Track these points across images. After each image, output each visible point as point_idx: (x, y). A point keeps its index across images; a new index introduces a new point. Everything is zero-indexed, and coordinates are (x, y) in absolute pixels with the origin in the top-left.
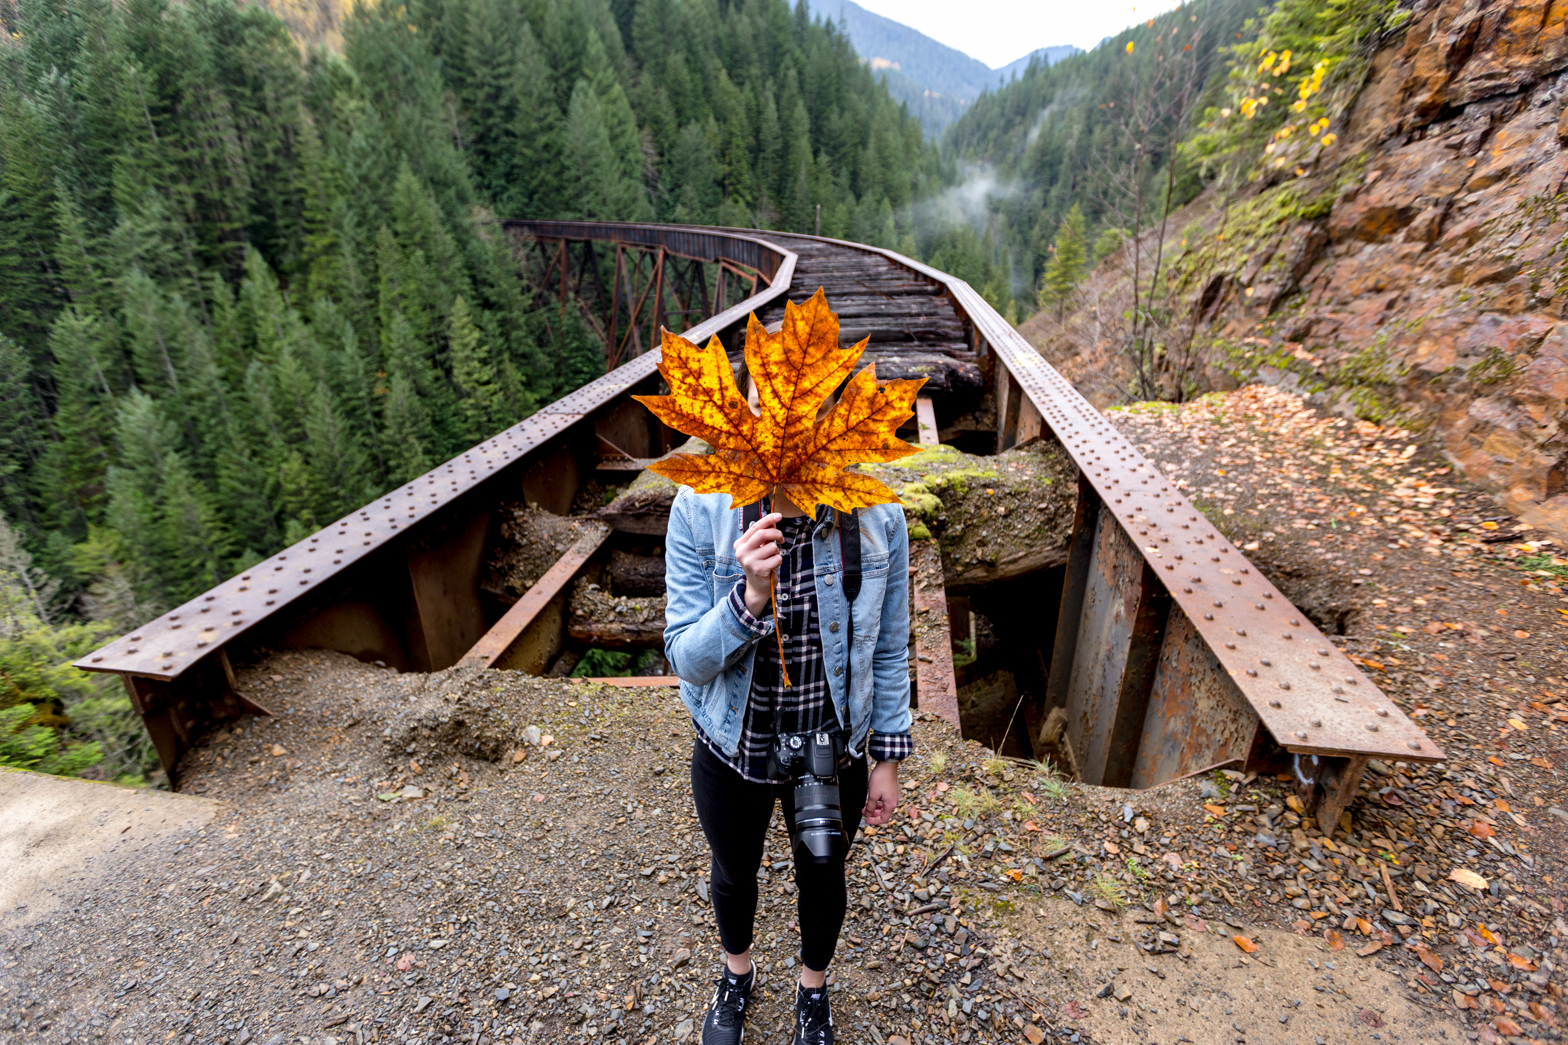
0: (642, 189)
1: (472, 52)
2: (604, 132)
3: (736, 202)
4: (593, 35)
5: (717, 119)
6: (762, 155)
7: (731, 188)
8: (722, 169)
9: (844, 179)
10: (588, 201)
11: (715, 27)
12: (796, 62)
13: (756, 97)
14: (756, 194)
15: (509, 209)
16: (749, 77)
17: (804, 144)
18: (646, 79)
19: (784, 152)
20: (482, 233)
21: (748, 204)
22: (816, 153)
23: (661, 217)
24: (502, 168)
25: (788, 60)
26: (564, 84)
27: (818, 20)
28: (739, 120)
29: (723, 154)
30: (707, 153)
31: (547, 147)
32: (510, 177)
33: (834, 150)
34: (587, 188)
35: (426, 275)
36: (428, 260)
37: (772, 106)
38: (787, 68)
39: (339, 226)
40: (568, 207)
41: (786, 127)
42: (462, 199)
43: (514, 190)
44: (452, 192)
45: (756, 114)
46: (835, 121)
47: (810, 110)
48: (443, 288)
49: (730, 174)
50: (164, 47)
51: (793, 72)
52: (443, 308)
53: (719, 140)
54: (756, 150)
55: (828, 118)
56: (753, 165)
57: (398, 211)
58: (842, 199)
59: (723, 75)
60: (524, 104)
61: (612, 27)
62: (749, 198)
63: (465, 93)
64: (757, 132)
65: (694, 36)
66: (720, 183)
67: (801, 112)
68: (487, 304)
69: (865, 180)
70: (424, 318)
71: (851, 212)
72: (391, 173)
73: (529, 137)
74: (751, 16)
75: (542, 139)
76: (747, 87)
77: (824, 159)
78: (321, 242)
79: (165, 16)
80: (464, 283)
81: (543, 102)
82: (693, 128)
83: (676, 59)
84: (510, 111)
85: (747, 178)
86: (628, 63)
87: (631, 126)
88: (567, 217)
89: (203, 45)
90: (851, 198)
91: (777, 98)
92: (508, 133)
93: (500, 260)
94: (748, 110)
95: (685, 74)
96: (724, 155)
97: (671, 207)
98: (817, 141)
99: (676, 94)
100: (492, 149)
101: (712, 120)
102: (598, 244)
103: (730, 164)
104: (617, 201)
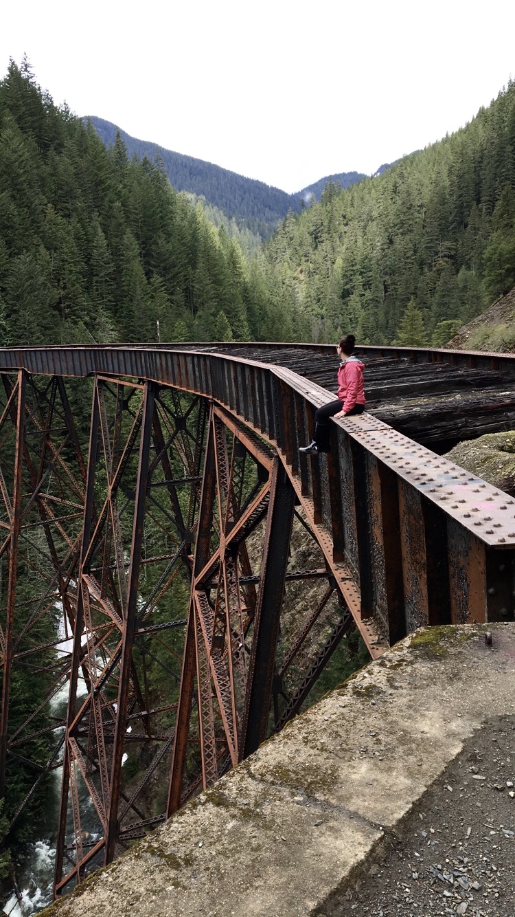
3: (75, 323)
5: (48, 249)
6: (95, 278)
7: (67, 311)
8: (58, 293)
9: (179, 297)
11: (38, 167)
12: (119, 194)
13: (83, 227)
14: (92, 315)
16: (75, 210)
17: (137, 267)
19: (118, 275)
21: (86, 323)
22: (148, 274)
25: (111, 194)
27: (136, 159)
28: (70, 246)
29: (56, 279)
30: (41, 279)
33: (164, 271)
37: (101, 234)
38: (112, 202)
41: (116, 252)
45: (84, 242)
46: (163, 245)
47: (137, 236)
49: (65, 297)
51: (118, 204)
53: (52, 267)
54: (90, 273)
55: (156, 243)
56: (88, 288)
58: (179, 315)
59: (50, 209)
62: (87, 318)
64: (88, 258)
65: (19, 176)
66: (57, 307)
67: (129, 238)
69: (199, 296)
71: (189, 326)
74: (71, 157)
76: (74, 219)
77: (157, 279)
82: (25, 257)
90: (187, 313)
91: (105, 227)
94: (77, 238)
96: (59, 281)
98: (147, 263)
101: (42, 250)
103: (64, 288)
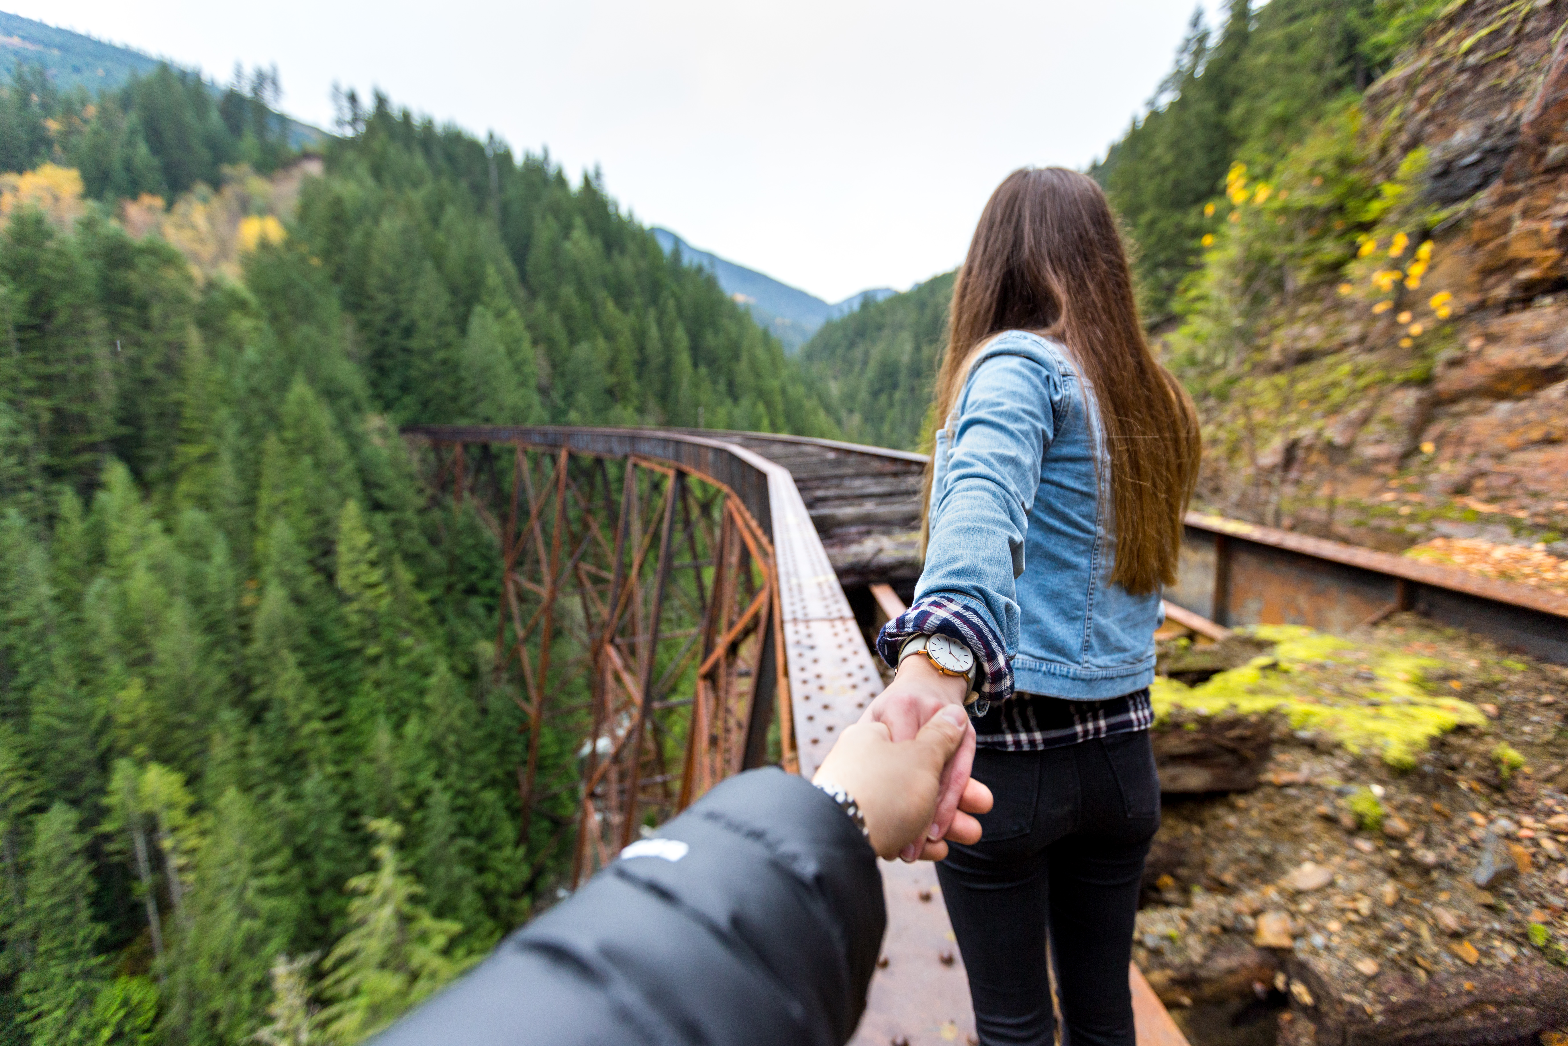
0: (536, 398)
1: (373, 282)
2: (501, 349)
3: (625, 407)
4: (491, 270)
5: (606, 338)
6: (647, 367)
7: (619, 395)
8: (610, 380)
9: (722, 386)
10: (484, 408)
11: (602, 267)
12: (674, 295)
13: (640, 321)
14: (643, 400)
15: (404, 415)
16: (633, 305)
17: (684, 359)
18: (540, 306)
19: (667, 365)
20: (376, 439)
21: (636, 408)
22: (695, 365)
23: (554, 420)
24: (396, 379)
25: (666, 293)
26: (462, 309)
27: (690, 266)
28: (625, 339)
29: (612, 366)
30: (597, 366)
31: (444, 362)
32: (405, 388)
33: (711, 363)
34: (483, 397)
35: (313, 480)
36: (317, 465)
37: (654, 328)
38: (666, 299)
39: (219, 435)
40: (463, 413)
41: (668, 345)
42: (357, 408)
43: (408, 400)
44: (345, 403)
45: (640, 335)
46: (710, 340)
47: (688, 331)
48: (331, 493)
49: (618, 384)
50: (45, 270)
51: (671, 302)
52: (330, 511)
53: (608, 356)
54: (642, 364)
55: (704, 338)
56: (639, 376)
57: (288, 420)
58: (721, 403)
59: (610, 303)
60: (424, 325)
61: (508, 265)
62: (636, 403)
63: (365, 316)
64: (642, 349)
65: (583, 273)
66: (610, 392)
67: (680, 334)
68: (377, 506)
69: (740, 387)
70: (309, 523)
72: (282, 385)
73: (426, 354)
74: (633, 259)
75: (440, 355)
76: (632, 313)
77: (703, 370)
78: (195, 451)
79: (51, 244)
80: (354, 487)
81: (441, 323)
82: (584, 346)
83: (568, 291)
84: (409, 331)
85: (635, 387)
86: (522, 293)
87: (526, 344)
88: (463, 423)
89: (89, 270)
90: (729, 402)
91: (659, 322)
92: (406, 350)
93: (394, 463)
94: (633, 331)
95: (575, 302)
96: (613, 368)
97: (564, 412)
98: (696, 356)
99: (568, 318)
100: (388, 363)
101: (601, 339)
102: (495, 446)
103: (618, 375)
104: (513, 408)
